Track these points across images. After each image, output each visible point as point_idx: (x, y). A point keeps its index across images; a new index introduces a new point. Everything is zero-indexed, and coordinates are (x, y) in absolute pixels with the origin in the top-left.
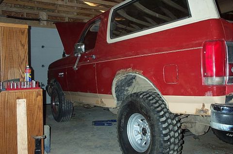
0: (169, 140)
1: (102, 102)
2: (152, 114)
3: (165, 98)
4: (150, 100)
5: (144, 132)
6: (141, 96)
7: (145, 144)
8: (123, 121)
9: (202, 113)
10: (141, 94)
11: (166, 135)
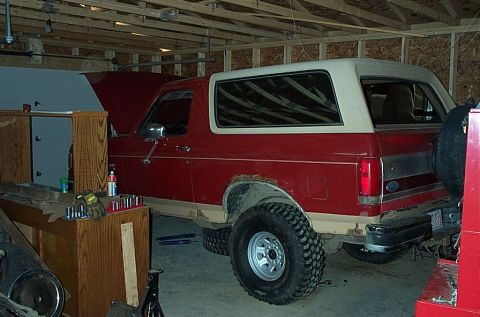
0: (310, 264)
1: (202, 215)
2: (289, 233)
3: (308, 215)
4: (286, 216)
5: (272, 255)
6: (272, 211)
7: (275, 270)
8: (242, 241)
9: (355, 233)
10: (272, 208)
11: (308, 258)
